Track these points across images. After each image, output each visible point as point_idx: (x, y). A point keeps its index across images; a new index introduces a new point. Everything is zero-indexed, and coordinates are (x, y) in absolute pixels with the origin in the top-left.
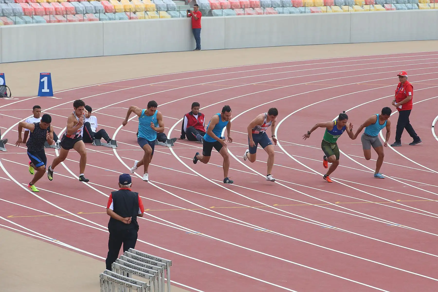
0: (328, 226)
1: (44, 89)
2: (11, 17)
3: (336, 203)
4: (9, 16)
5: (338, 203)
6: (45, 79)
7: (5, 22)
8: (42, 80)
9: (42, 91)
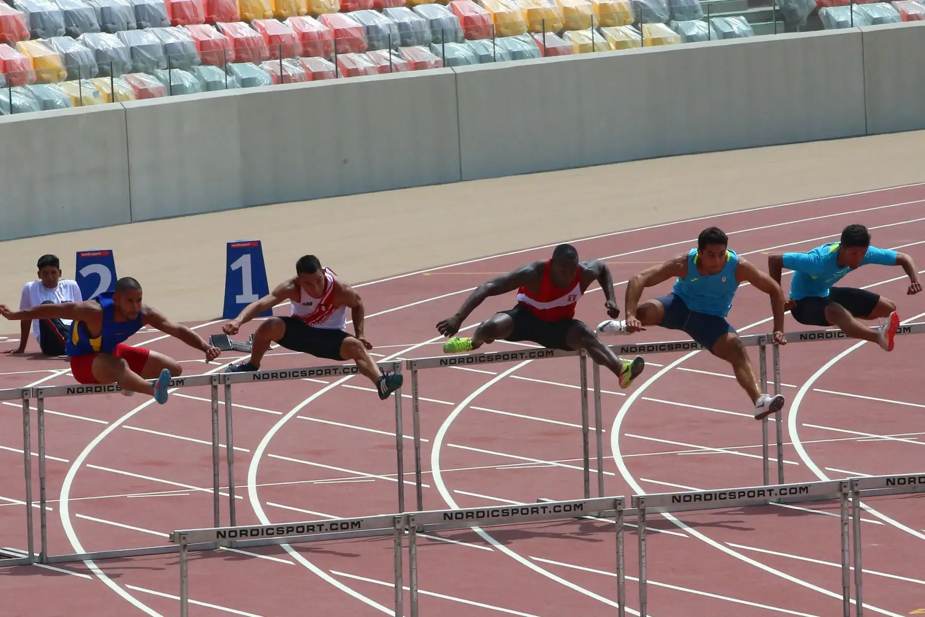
1: (241, 293)
2: (160, 72)
4: (153, 69)
6: (244, 262)
7: (141, 90)
8: (234, 266)
9: (237, 302)
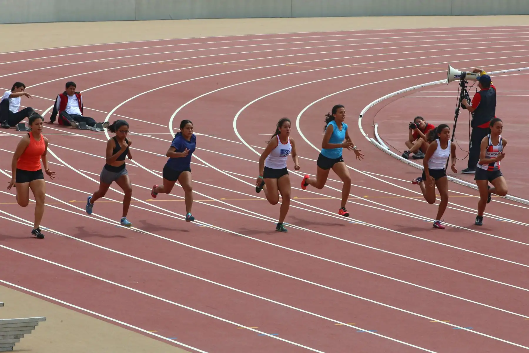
0: (203, 224)
3: (221, 199)
5: (223, 199)
